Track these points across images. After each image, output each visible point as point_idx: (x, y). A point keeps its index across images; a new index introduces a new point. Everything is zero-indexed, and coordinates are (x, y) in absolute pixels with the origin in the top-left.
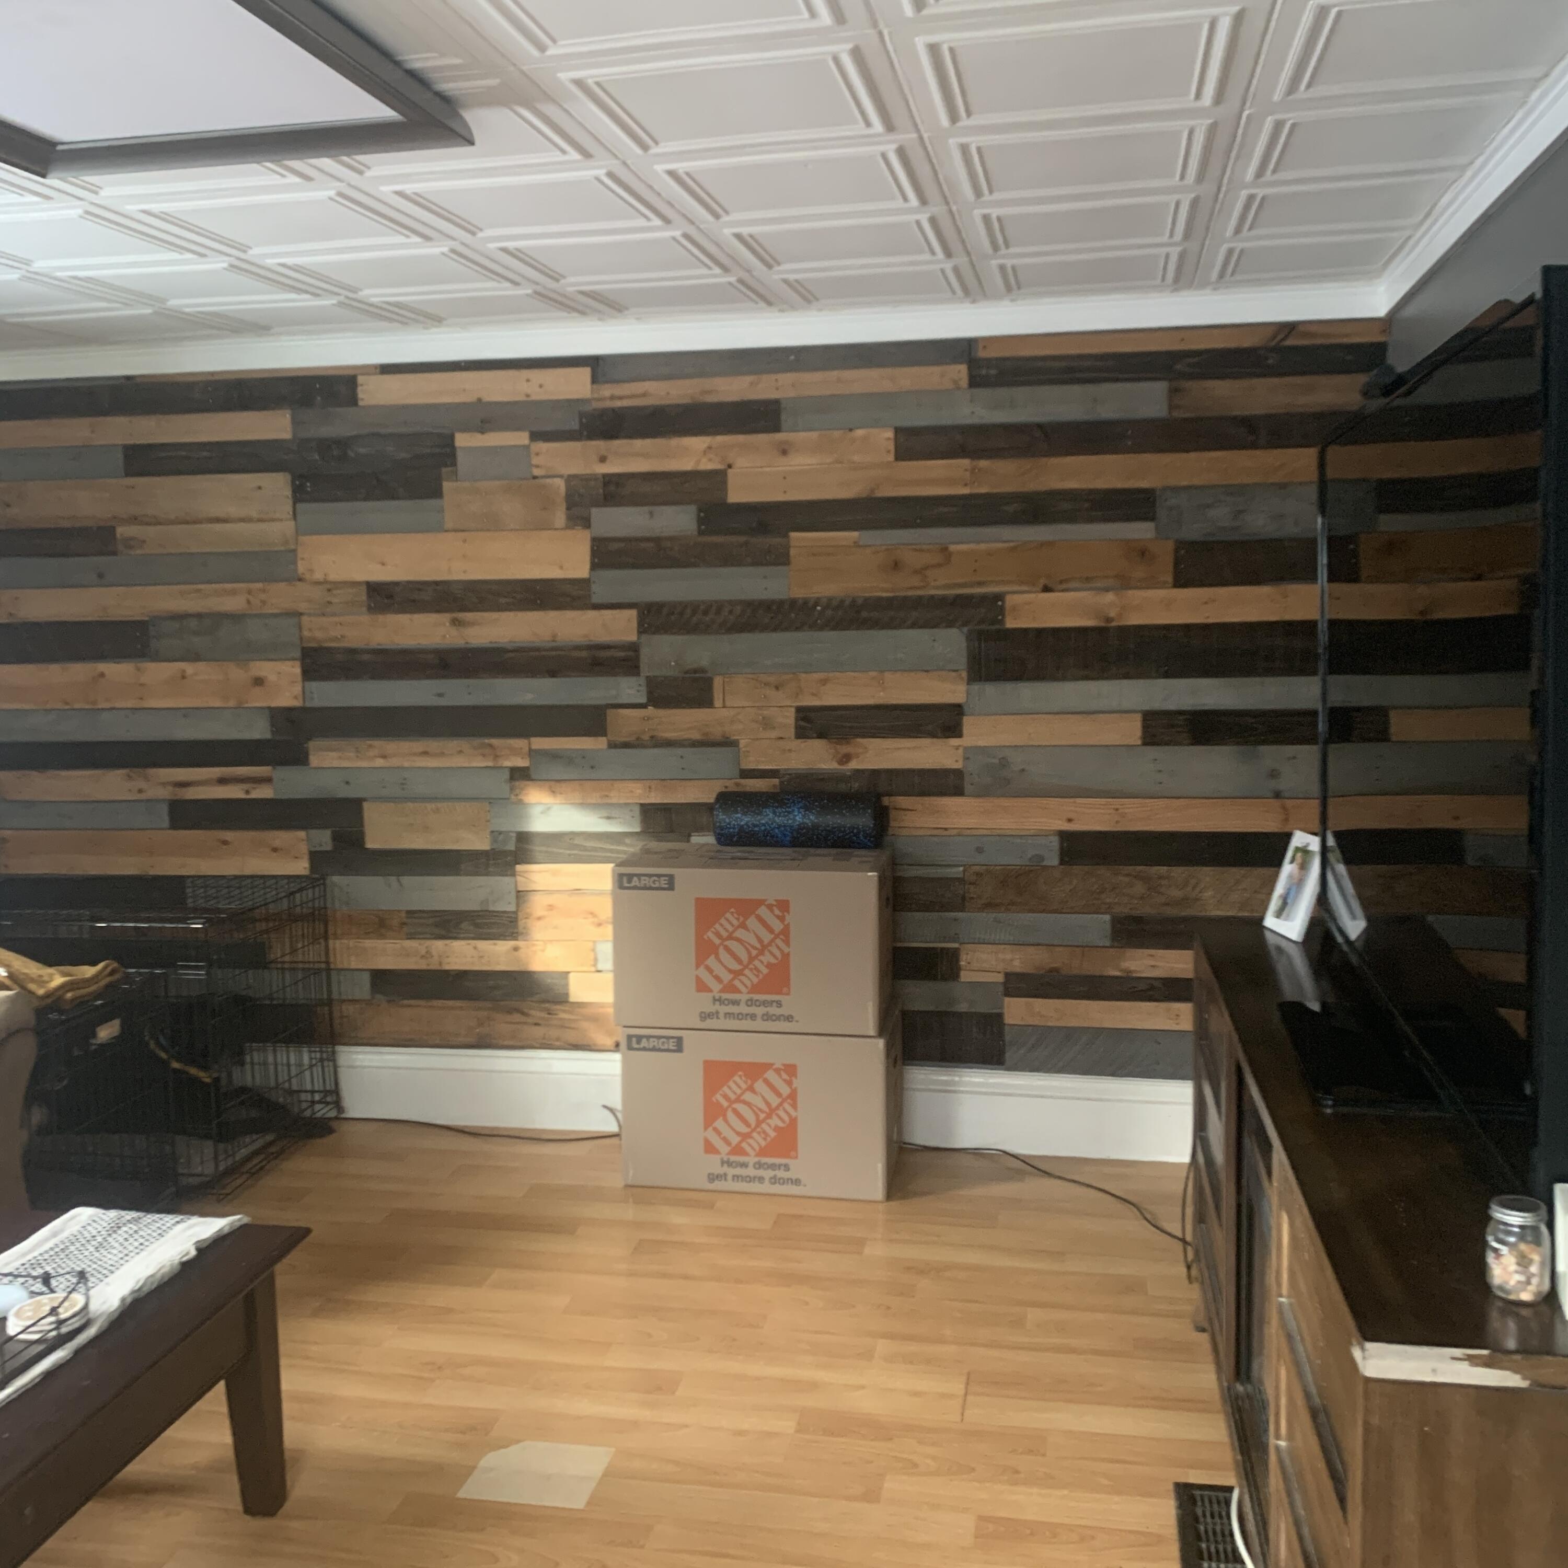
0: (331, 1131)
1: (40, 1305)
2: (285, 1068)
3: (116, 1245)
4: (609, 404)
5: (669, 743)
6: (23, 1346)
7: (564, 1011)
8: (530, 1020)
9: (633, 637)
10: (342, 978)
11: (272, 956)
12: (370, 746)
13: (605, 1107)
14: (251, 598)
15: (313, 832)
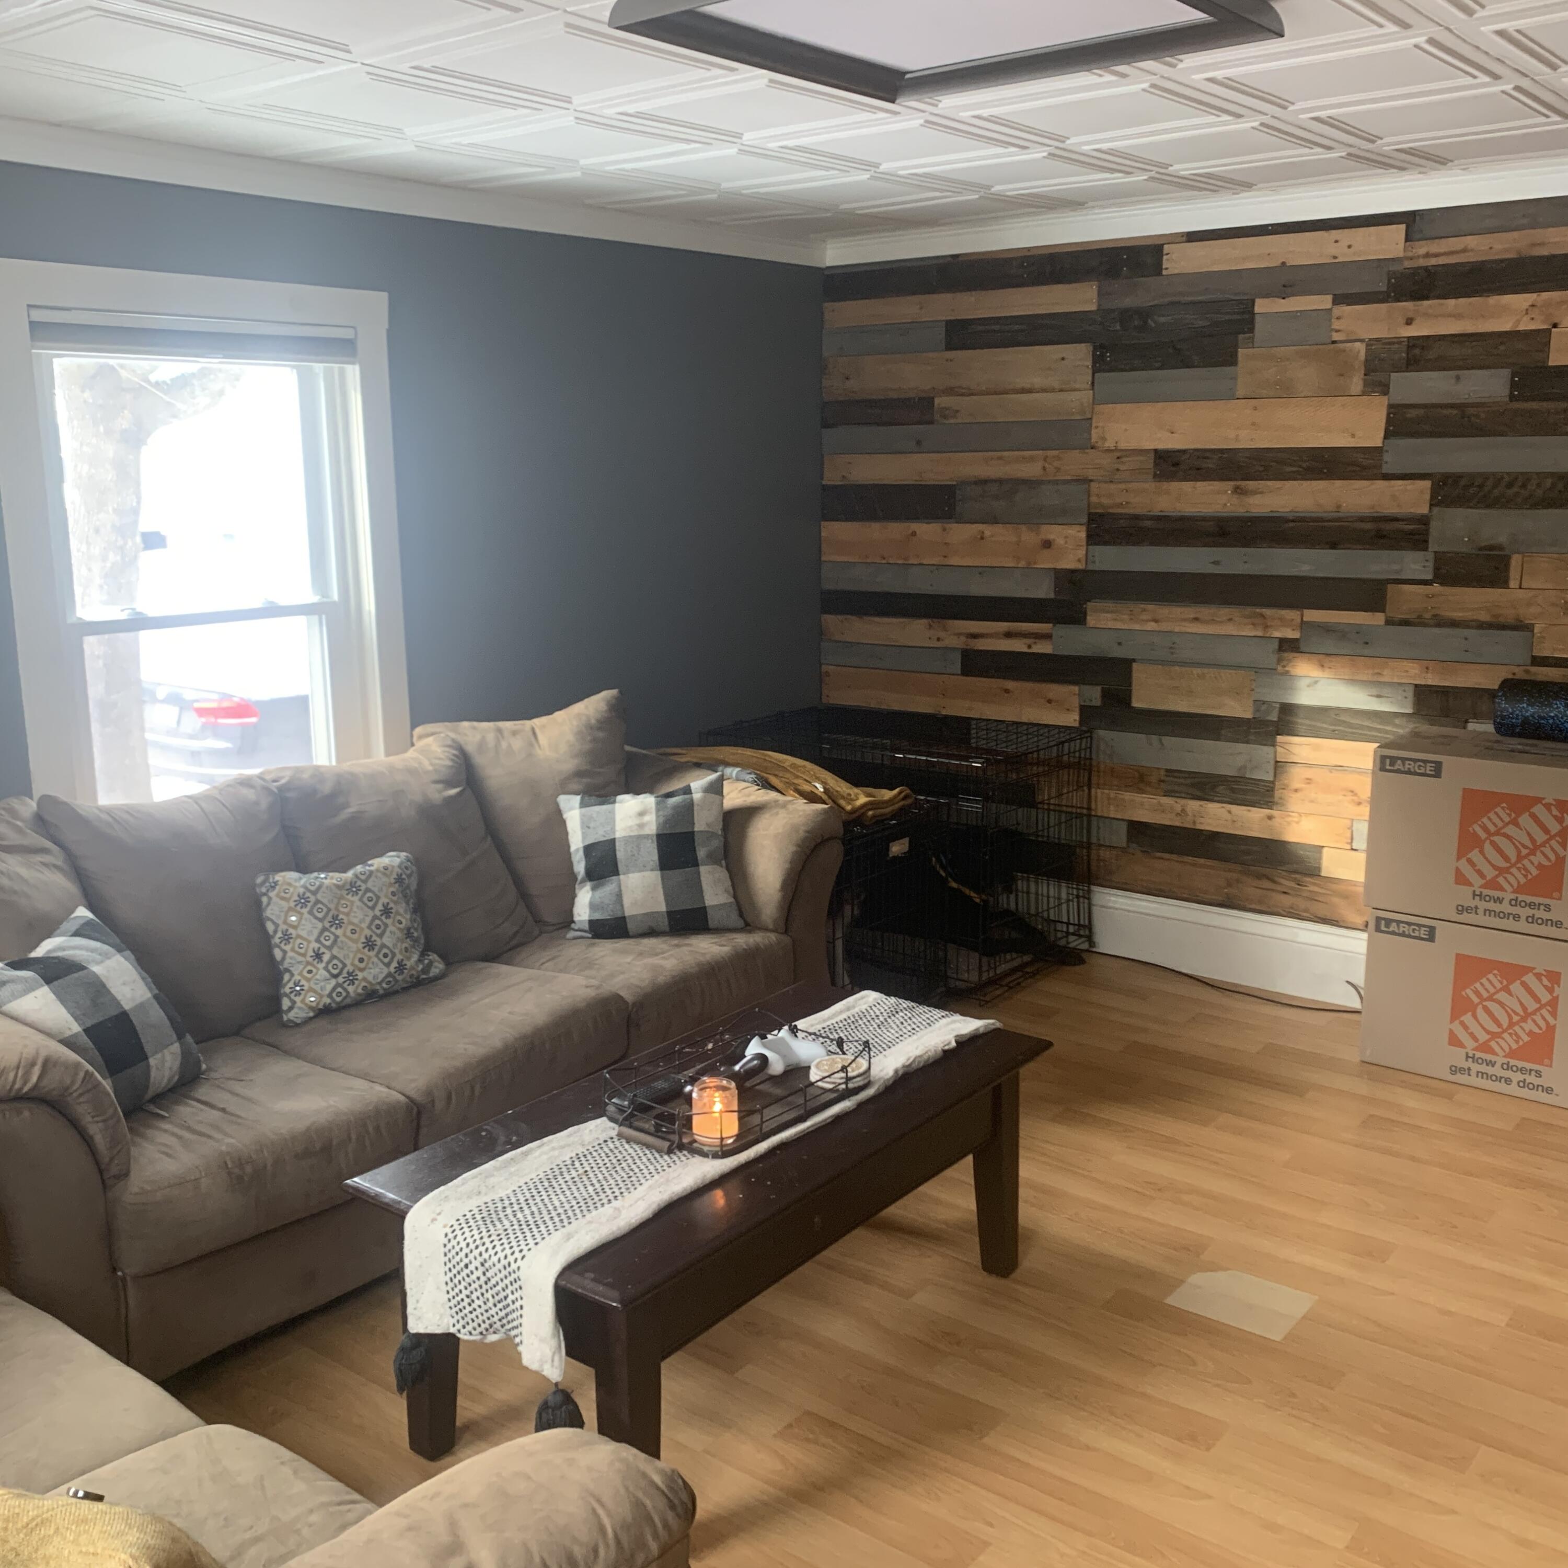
0: (1082, 961)
1: (834, 1061)
2: (1045, 899)
3: (894, 1026)
4: (1422, 262)
5: (1454, 624)
6: (820, 1092)
7: (1315, 884)
8: (1279, 888)
9: (1425, 510)
10: (1101, 825)
11: (1040, 797)
12: (1144, 610)
13: (1348, 982)
14: (1047, 465)
15: (1086, 688)
